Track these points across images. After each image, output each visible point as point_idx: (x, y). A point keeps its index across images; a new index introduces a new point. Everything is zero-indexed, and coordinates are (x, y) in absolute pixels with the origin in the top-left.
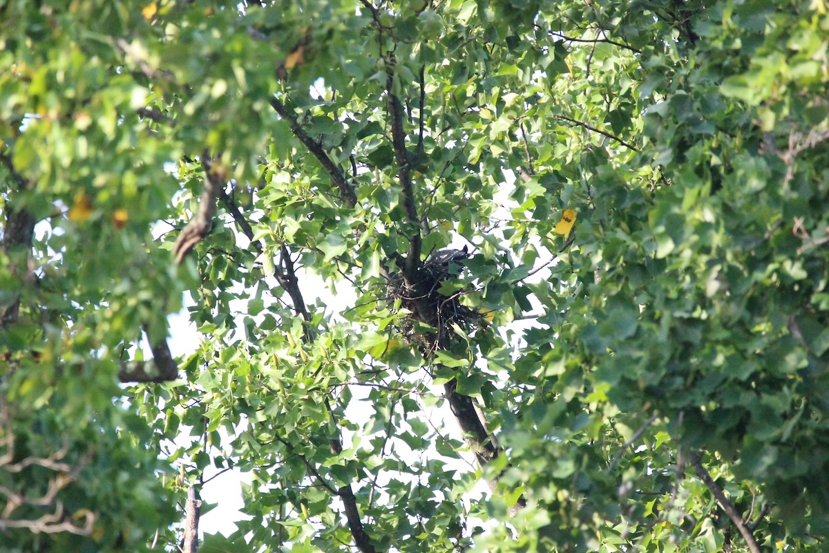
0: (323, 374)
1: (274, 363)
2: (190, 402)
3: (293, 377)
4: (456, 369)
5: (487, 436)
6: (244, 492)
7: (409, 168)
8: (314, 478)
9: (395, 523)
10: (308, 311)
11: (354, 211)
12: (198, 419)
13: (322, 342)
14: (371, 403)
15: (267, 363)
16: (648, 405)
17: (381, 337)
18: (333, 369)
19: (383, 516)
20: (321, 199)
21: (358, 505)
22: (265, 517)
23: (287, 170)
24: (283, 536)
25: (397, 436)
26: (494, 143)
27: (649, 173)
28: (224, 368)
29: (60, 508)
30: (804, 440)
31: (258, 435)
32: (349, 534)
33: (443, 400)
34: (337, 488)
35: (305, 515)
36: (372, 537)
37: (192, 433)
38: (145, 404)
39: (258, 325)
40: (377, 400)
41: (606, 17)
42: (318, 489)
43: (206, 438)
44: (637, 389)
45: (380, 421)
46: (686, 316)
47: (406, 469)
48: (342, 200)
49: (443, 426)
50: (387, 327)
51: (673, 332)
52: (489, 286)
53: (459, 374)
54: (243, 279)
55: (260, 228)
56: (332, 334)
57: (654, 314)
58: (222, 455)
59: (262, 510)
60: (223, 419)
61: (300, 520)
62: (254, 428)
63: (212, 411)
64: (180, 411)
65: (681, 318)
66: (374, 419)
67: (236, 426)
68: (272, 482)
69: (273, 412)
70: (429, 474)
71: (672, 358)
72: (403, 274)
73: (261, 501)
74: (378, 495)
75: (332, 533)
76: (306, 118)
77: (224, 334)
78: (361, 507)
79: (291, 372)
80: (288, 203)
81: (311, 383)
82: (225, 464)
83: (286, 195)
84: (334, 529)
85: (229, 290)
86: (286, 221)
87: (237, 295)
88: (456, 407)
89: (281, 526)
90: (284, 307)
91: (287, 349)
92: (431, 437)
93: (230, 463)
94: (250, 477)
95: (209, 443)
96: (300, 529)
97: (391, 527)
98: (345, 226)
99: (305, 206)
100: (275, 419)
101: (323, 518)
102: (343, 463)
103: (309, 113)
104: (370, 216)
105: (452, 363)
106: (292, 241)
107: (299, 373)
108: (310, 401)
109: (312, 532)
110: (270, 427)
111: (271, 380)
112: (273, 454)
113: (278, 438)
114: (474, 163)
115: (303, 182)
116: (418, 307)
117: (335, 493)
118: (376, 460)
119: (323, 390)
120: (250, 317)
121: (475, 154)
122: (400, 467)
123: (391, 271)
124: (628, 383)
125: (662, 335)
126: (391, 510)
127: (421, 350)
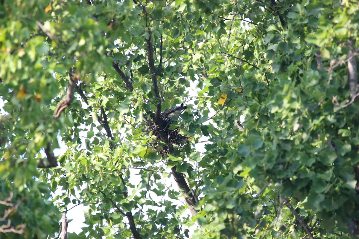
0: (119, 164)
1: (97, 159)
2: (62, 176)
3: (105, 165)
4: (176, 162)
5: (190, 190)
6: (85, 214)
7: (156, 74)
8: (116, 208)
9: (150, 228)
10: (113, 136)
11: (132, 93)
12: (65, 183)
13: (118, 150)
14: (140, 176)
15: (94, 159)
16: (268, 177)
17: (144, 148)
18: (123, 162)
19: (145, 224)
20: (118, 88)
21: (135, 220)
22: (94, 225)
23: (103, 76)
24: (102, 234)
25: (151, 190)
26: (194, 64)
27: (260, 77)
28: (76, 161)
29: (9, 222)
30: (335, 192)
31: (91, 190)
32: (130, 233)
33: (171, 175)
34: (125, 213)
35: (112, 224)
36: (141, 234)
37: (63, 189)
38: (42, 177)
39: (91, 142)
40: (143, 175)
41: (242, 10)
42: (117, 213)
43: (68, 191)
44: (263, 170)
45: (144, 184)
46: (284, 139)
47: (155, 204)
48: (127, 89)
49: (171, 186)
50: (146, 143)
51: (279, 145)
52: (190, 126)
53: (177, 164)
54: (85, 123)
55: (91, 101)
56: (122, 147)
57: (270, 138)
58: (76, 198)
59: (93, 223)
60: (75, 183)
61: (109, 226)
62: (89, 187)
63: (71, 180)
64: (57, 179)
65: (282, 140)
66: (142, 183)
67: (81, 186)
68: (97, 210)
69: (97, 180)
70: (165, 207)
71: (278, 157)
72: (153, 120)
73: (92, 218)
74: (143, 216)
75: (123, 232)
76: (111, 53)
77: (77, 146)
78: (136, 221)
79: (105, 163)
80: (103, 90)
81: (114, 168)
82: (77, 202)
83: (102, 87)
84: (124, 231)
85: (79, 127)
86: (102, 98)
87: (82, 129)
88: (176, 178)
89: (101, 229)
90: (103, 134)
91: (103, 153)
92: (166, 190)
93: (79, 202)
94: (88, 208)
95: (70, 193)
96: (109, 230)
97: (149, 229)
98: (128, 100)
99: (111, 91)
100: (98, 183)
101: (119, 226)
102: (128, 202)
103: (112, 51)
104: (139, 95)
105: (174, 159)
106: (105, 106)
107: (108, 163)
108: (113, 176)
109: (114, 232)
110: (97, 186)
111: (96, 166)
112: (98, 198)
113: (100, 191)
114: (185, 72)
115: (110, 81)
116: (160, 135)
117: (124, 215)
118: (143, 201)
119: (119, 171)
120: (88, 139)
121: (185, 69)
122: (153, 203)
123: (148, 119)
124: (259, 168)
125: (274, 147)
126: (149, 222)
127: (161, 153)
